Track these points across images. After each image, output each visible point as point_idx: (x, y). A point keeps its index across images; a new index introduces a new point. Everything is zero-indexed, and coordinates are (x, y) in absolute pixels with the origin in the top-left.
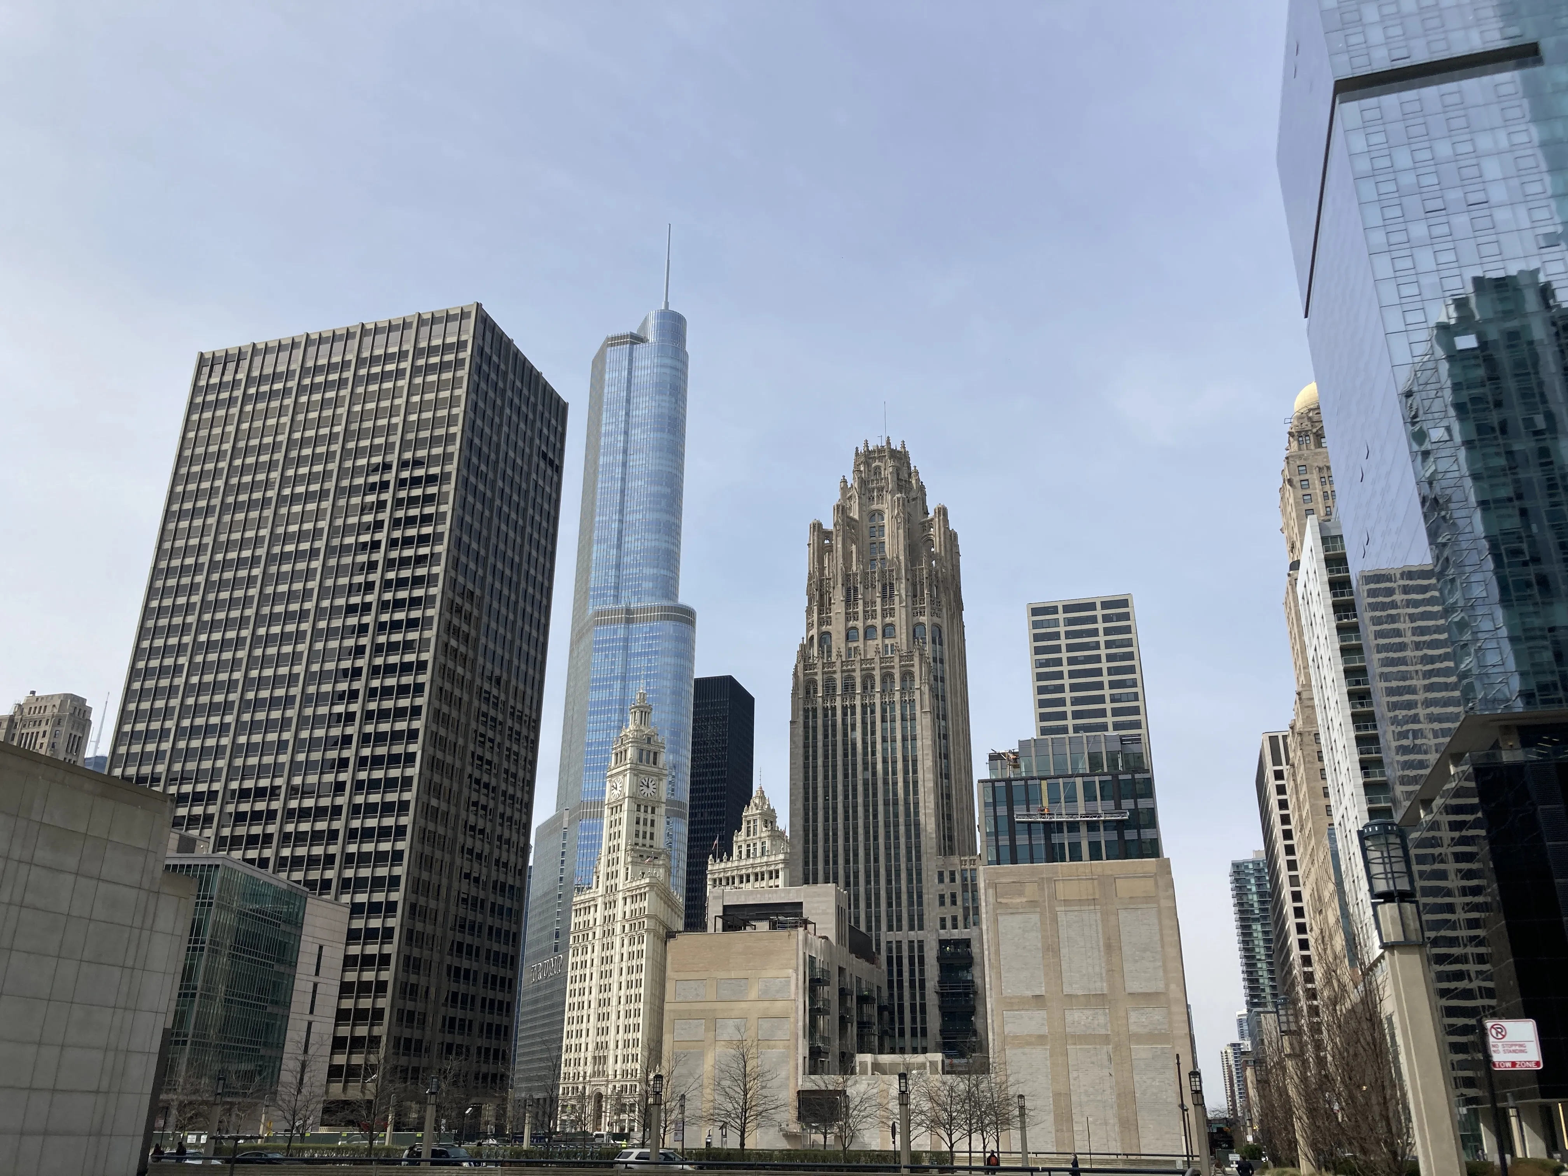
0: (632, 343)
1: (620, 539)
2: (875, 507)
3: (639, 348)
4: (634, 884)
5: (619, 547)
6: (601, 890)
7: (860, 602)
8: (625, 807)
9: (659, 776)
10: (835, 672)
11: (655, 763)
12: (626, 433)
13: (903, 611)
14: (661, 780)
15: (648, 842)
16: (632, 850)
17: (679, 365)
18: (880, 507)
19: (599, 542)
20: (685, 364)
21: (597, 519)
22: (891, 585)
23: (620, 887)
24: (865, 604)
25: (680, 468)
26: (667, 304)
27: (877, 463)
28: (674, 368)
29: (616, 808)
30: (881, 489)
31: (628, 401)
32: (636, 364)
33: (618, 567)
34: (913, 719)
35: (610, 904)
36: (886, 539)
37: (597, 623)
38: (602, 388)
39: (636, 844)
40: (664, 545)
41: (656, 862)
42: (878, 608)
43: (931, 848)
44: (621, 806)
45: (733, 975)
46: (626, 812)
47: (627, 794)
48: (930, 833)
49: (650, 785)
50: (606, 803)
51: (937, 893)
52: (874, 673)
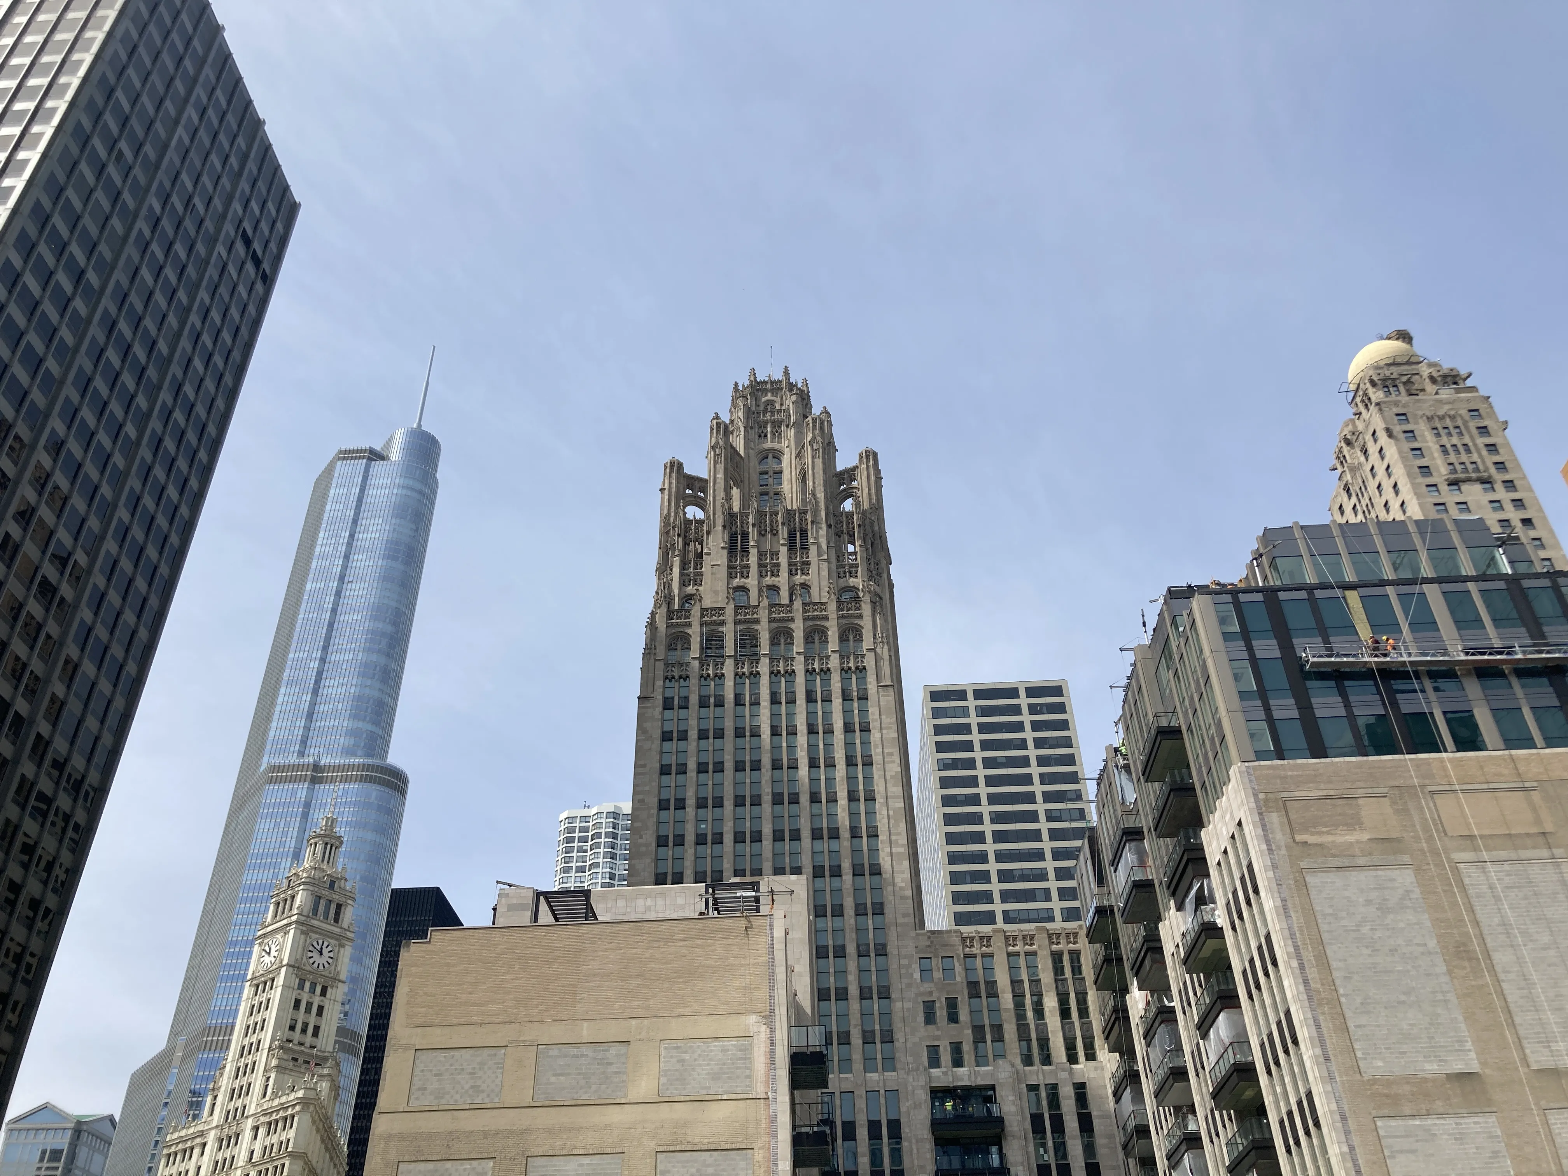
0: (370, 459)
1: (318, 682)
2: (768, 444)
3: (378, 467)
4: (276, 1102)
5: (315, 692)
6: (217, 1117)
7: (753, 552)
8: (280, 981)
9: (341, 940)
10: (723, 623)
11: (336, 920)
12: (347, 557)
13: (824, 566)
14: (343, 946)
15: (309, 1039)
16: (281, 1047)
17: (427, 491)
18: (776, 446)
19: (290, 683)
20: (434, 492)
21: (291, 655)
22: (804, 533)
23: (252, 1109)
24: (761, 555)
25: (411, 606)
26: (419, 425)
27: (769, 397)
28: (421, 493)
29: (263, 983)
30: (777, 425)
31: (355, 521)
32: (372, 481)
33: (310, 716)
34: (863, 698)
35: (229, 1140)
36: (786, 486)
37: (271, 781)
38: (324, 505)
39: (289, 1041)
40: (376, 694)
41: (319, 1070)
42: (783, 560)
43: (905, 915)
44: (273, 980)
45: (586, 1032)
46: (279, 989)
47: (285, 962)
48: (901, 888)
49: (325, 951)
50: (249, 977)
51: (920, 1000)
52: (793, 626)
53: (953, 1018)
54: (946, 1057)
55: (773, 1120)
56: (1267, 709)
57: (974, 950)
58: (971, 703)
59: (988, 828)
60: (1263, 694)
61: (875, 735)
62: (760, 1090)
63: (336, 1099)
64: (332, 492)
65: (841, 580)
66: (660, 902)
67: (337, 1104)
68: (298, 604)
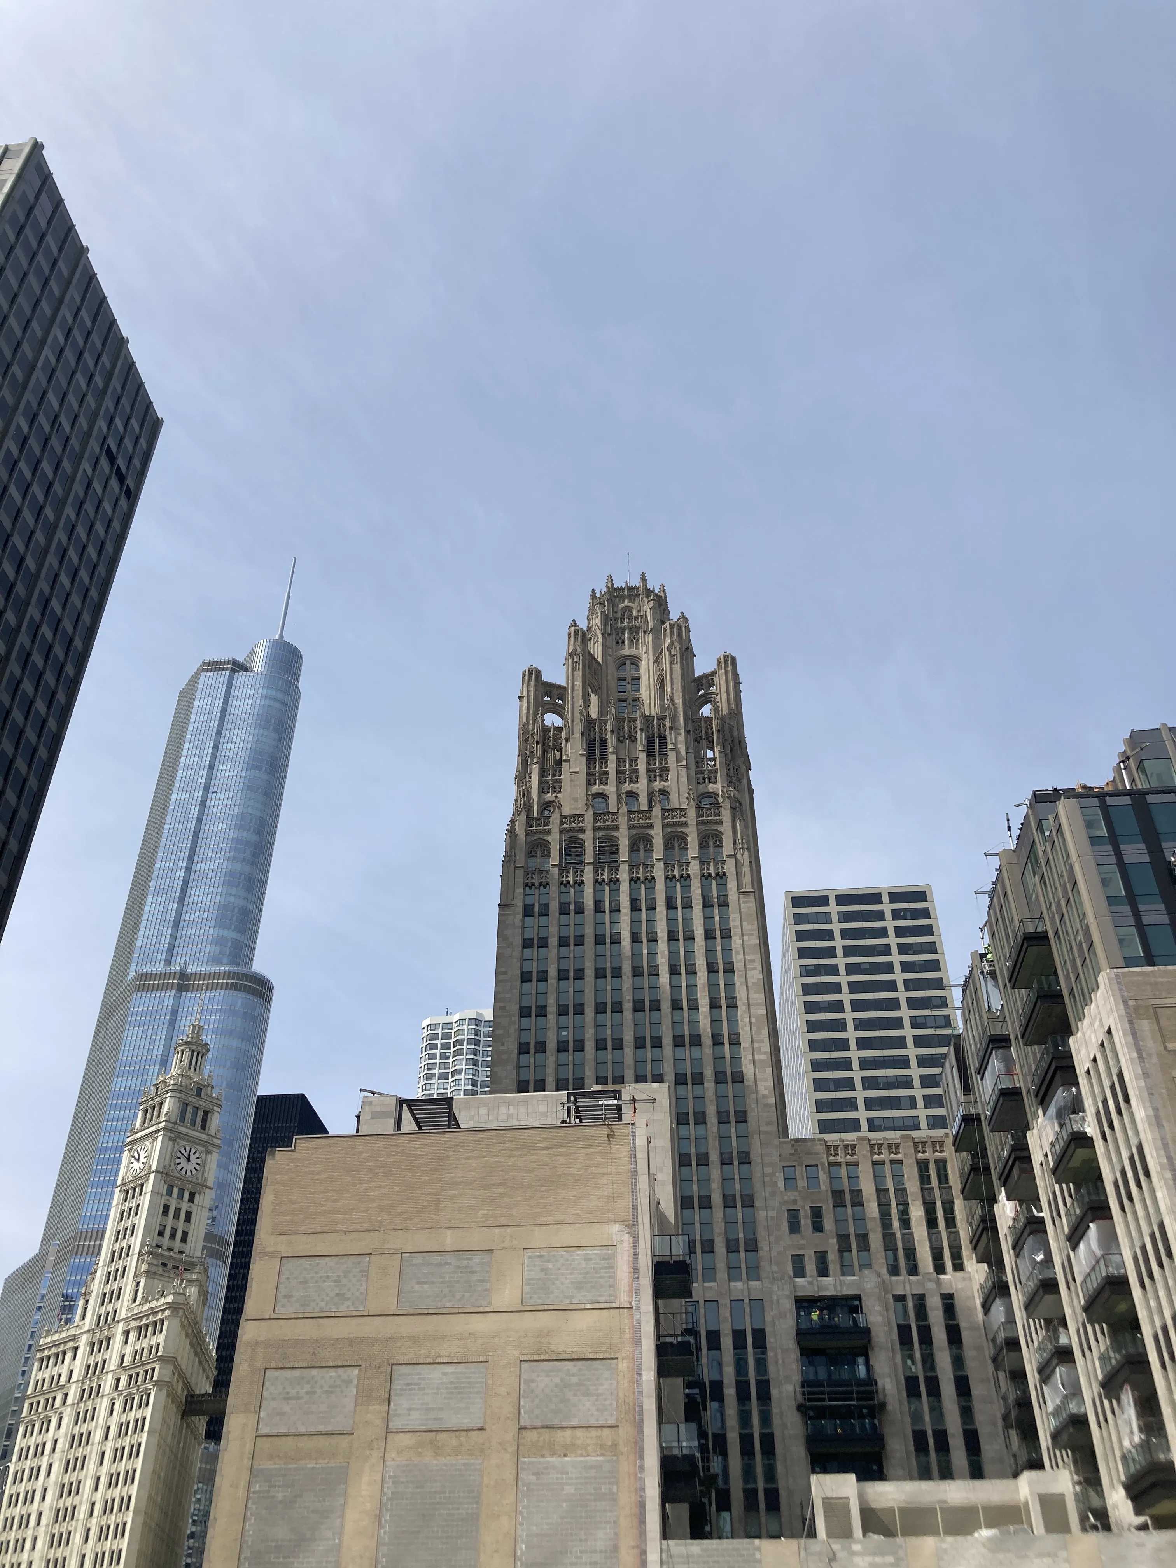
0: (233, 671)
1: (184, 891)
2: (626, 651)
3: (241, 678)
4: (146, 1307)
5: (182, 900)
6: (89, 1322)
7: (612, 758)
8: (149, 1187)
9: (208, 1147)
10: (582, 830)
11: (203, 1127)
12: (211, 768)
13: (683, 772)
14: (209, 1152)
15: (177, 1244)
16: (150, 1253)
17: (289, 701)
18: (634, 652)
19: (157, 892)
20: (297, 703)
21: (157, 865)
22: (663, 739)
23: (122, 1314)
24: (620, 761)
25: (275, 815)
26: (281, 636)
27: (626, 603)
28: (283, 703)
29: (132, 1189)
30: (635, 631)
31: (219, 732)
32: (235, 692)
33: (176, 925)
34: (724, 904)
35: (100, 1344)
36: (644, 693)
37: (138, 989)
38: (188, 716)
39: (158, 1246)
40: (241, 902)
41: (188, 1275)
42: (642, 766)
43: (769, 1123)
44: (142, 1186)
45: (449, 1240)
46: (148, 1196)
47: (154, 1168)
48: (765, 1096)
49: (192, 1157)
50: (119, 1183)
51: (784, 1208)
52: (652, 832)
53: (818, 1227)
54: (811, 1266)
55: (637, 1330)
56: (1137, 915)
57: (839, 1159)
58: (834, 909)
59: (851, 1035)
60: (1132, 899)
61: (736, 942)
62: (623, 1299)
63: (204, 1304)
64: (196, 703)
65: (701, 787)
66: (522, 1109)
67: (206, 1309)
68: (164, 814)
